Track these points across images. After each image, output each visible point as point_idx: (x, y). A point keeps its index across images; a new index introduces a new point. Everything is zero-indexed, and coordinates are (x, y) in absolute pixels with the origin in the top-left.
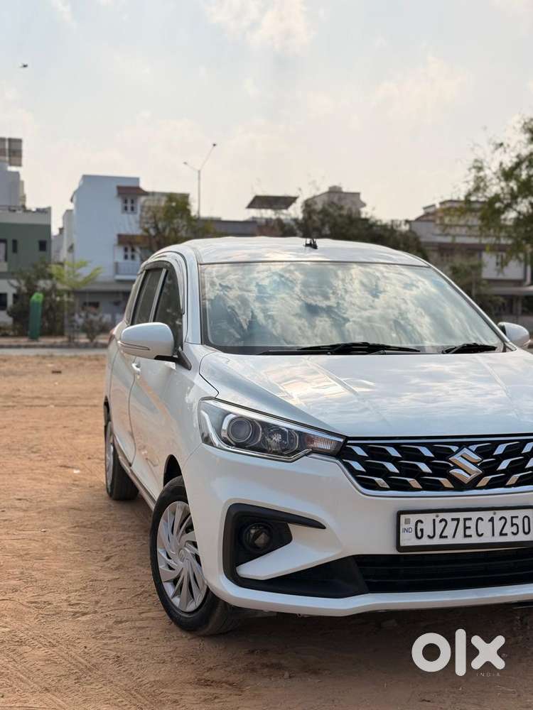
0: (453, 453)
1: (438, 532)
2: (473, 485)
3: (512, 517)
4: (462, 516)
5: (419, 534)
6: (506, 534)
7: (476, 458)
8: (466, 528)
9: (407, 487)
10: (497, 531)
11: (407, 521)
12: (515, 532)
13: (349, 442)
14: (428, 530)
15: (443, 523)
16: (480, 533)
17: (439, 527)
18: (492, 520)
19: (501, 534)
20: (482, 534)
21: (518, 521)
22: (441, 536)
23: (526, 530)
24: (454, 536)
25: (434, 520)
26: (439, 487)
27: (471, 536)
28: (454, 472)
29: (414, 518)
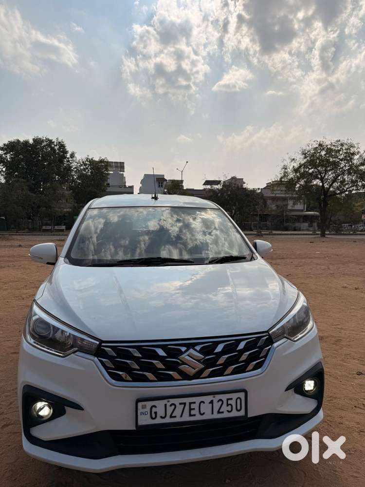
0: (182, 353)
1: (169, 413)
2: (198, 375)
3: (228, 399)
4: (187, 400)
5: (154, 416)
6: (223, 412)
7: (201, 356)
8: (190, 409)
9: (145, 379)
10: (216, 410)
11: (144, 407)
12: (230, 410)
13: (103, 344)
14: (161, 413)
15: (173, 407)
16: (202, 412)
17: (170, 410)
18: (212, 402)
19: (219, 412)
20: (204, 413)
21: (233, 402)
22: (171, 417)
23: (239, 408)
24: (181, 416)
25: (166, 405)
26: (170, 378)
27: (195, 415)
28: (182, 367)
29: (149, 404)
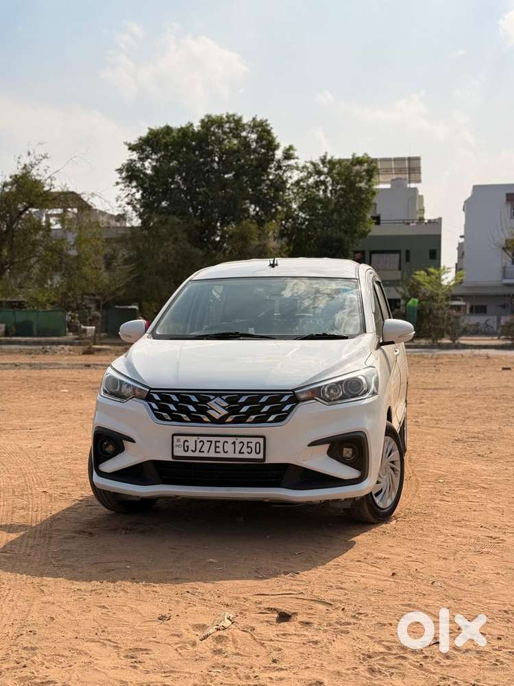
0: (210, 400)
1: (198, 449)
2: (222, 421)
3: (248, 442)
4: (214, 439)
5: (186, 449)
6: (243, 453)
7: (225, 404)
8: (216, 447)
9: (181, 420)
10: (237, 451)
11: (178, 441)
12: (250, 451)
13: (152, 391)
14: (192, 447)
15: (202, 443)
17: (199, 445)
18: (234, 443)
19: (240, 452)
20: (227, 452)
21: (252, 445)
22: (200, 451)
23: (258, 451)
24: (208, 452)
25: (196, 441)
26: (201, 421)
27: (219, 452)
28: (210, 412)
29: (183, 438)
